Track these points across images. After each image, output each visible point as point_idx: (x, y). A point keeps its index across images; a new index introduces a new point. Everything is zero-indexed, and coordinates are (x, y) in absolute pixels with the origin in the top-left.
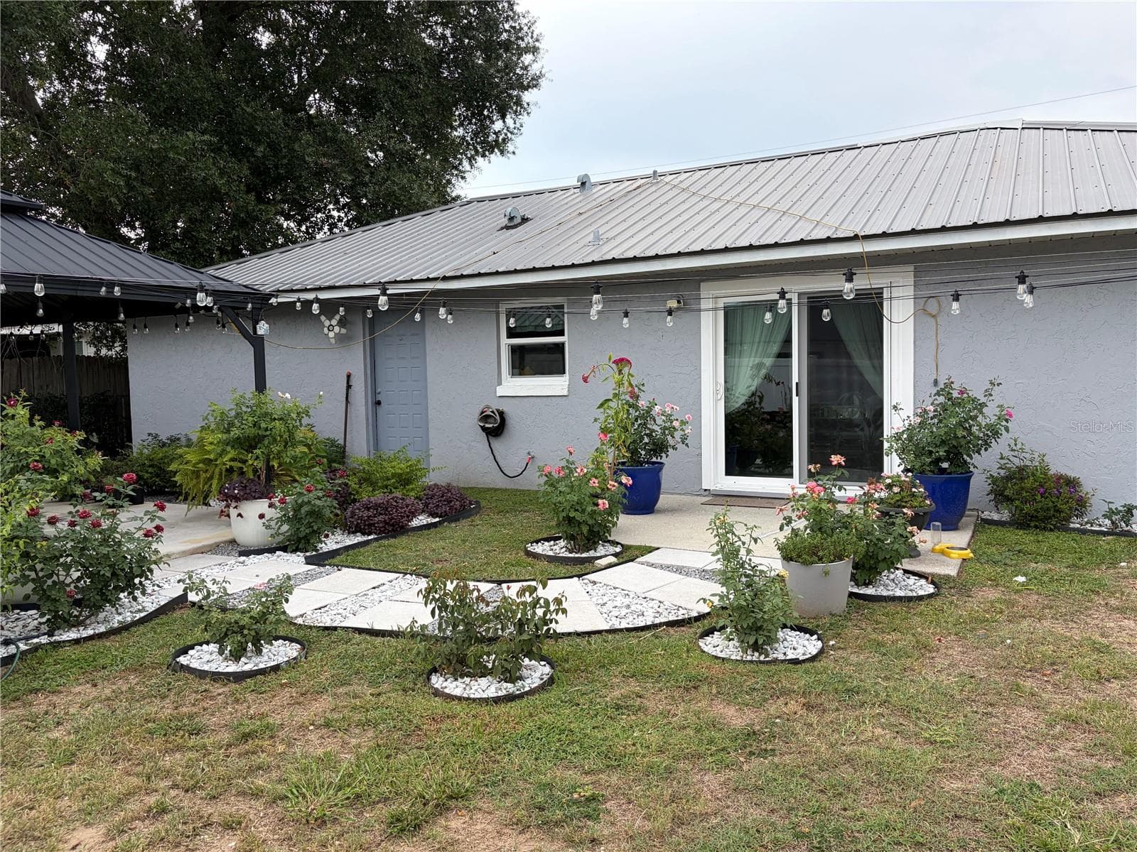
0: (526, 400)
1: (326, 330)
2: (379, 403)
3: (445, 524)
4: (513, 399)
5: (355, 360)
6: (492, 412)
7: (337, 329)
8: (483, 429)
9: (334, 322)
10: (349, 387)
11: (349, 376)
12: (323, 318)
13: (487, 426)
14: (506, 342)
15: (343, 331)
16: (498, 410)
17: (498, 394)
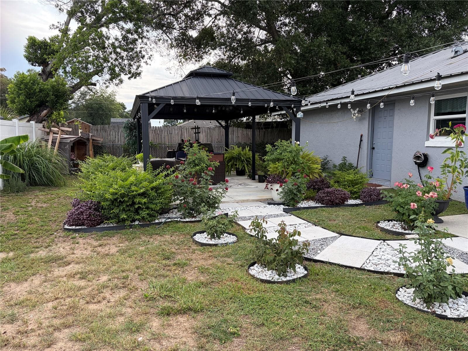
0: (439, 149)
1: (352, 115)
2: (373, 148)
3: (364, 205)
4: (433, 148)
5: (364, 129)
6: (421, 155)
7: (357, 115)
8: (416, 163)
9: (356, 112)
10: (361, 140)
11: (362, 136)
12: (352, 110)
13: (418, 161)
14: (434, 118)
15: (360, 115)
16: (423, 154)
17: (426, 146)
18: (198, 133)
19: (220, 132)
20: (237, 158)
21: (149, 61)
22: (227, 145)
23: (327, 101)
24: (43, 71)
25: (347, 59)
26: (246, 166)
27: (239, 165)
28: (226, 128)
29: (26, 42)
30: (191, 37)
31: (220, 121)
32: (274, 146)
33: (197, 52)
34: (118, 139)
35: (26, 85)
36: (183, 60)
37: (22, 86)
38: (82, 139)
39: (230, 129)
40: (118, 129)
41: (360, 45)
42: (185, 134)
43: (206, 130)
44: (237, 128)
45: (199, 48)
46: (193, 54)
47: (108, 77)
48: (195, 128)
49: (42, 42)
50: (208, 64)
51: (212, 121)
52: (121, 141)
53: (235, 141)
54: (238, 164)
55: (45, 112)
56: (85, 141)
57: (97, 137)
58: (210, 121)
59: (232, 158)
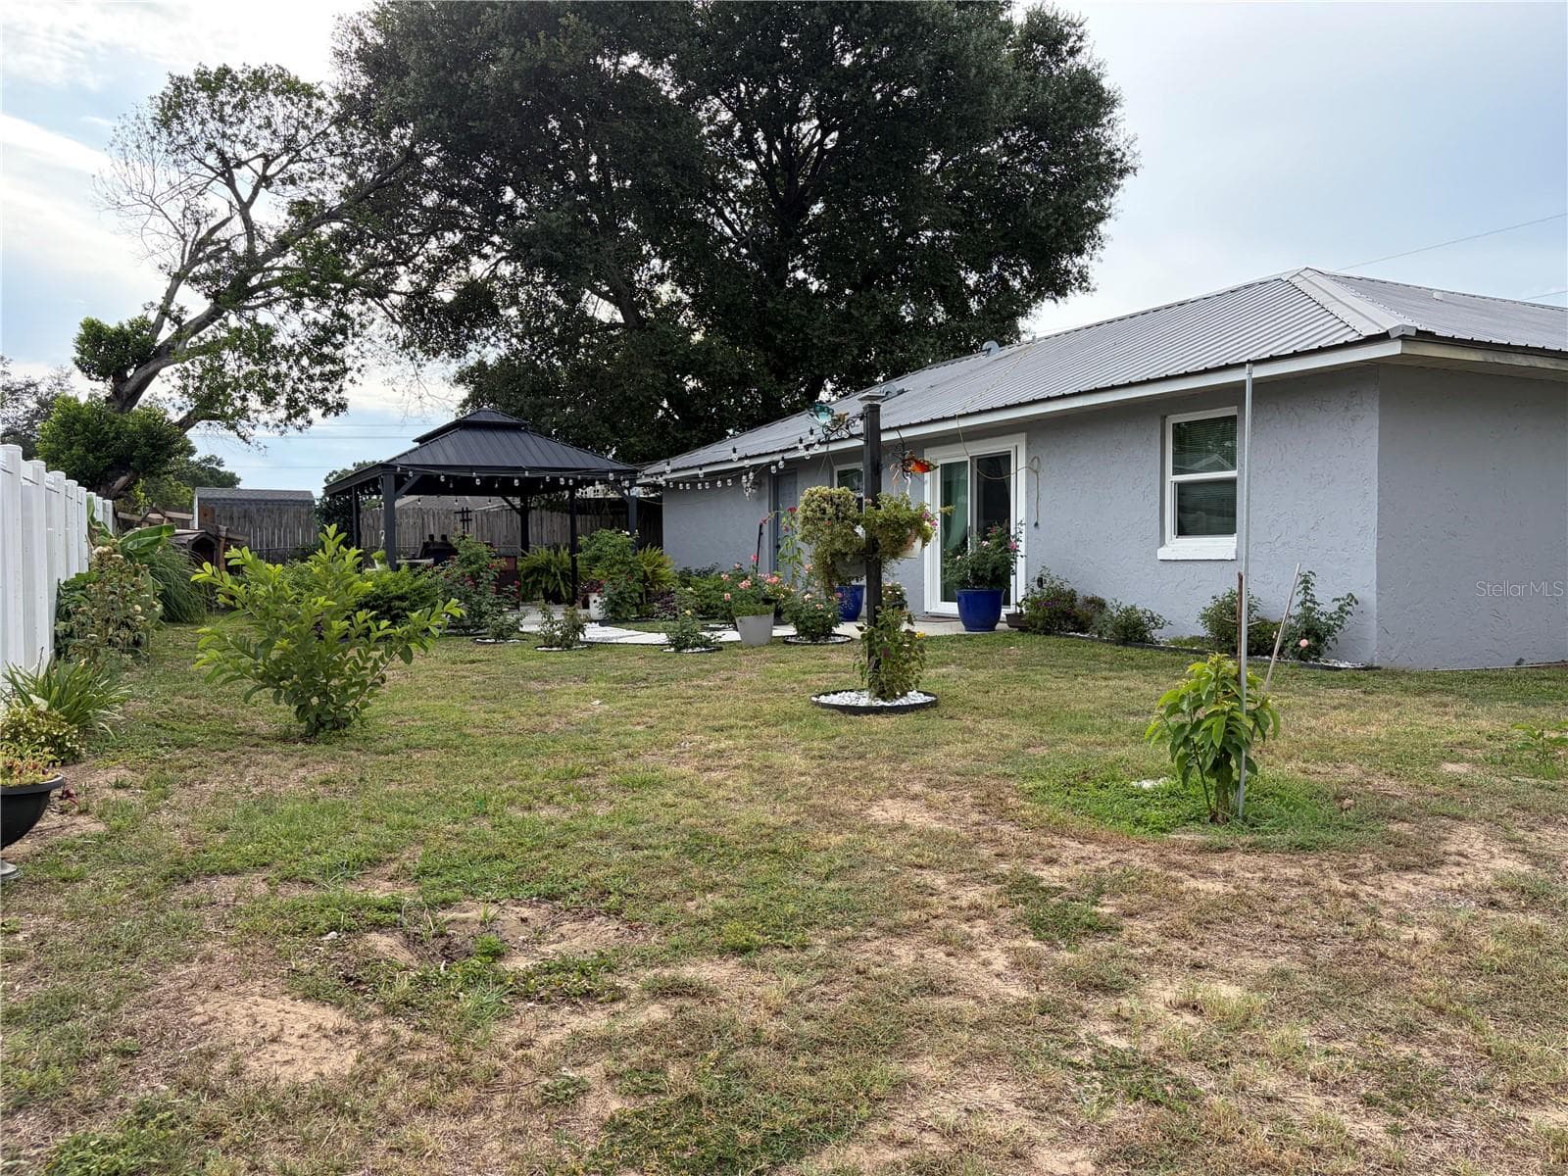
2: (778, 548)
5: (765, 513)
10: (761, 534)
11: (761, 526)
18: (468, 520)
19: (512, 521)
20: (542, 570)
21: (357, 377)
22: (525, 545)
23: (700, 467)
24: (116, 392)
25: (770, 374)
26: (562, 584)
27: (547, 583)
28: (524, 512)
29: (79, 331)
30: (442, 301)
31: (510, 498)
32: (592, 538)
33: (452, 336)
34: (279, 538)
35: (86, 424)
36: (420, 355)
37: (78, 426)
38: (208, 537)
39: (533, 516)
40: (280, 516)
41: (794, 349)
42: (432, 526)
43: (479, 517)
44: (549, 513)
45: (457, 324)
46: (443, 340)
47: (282, 413)
48: (463, 512)
49: (116, 334)
50: (482, 364)
51: (492, 498)
52: (285, 541)
53: (545, 541)
54: (544, 580)
55: (123, 479)
56: (213, 540)
57: (237, 534)
58: (488, 498)
59: (534, 570)
